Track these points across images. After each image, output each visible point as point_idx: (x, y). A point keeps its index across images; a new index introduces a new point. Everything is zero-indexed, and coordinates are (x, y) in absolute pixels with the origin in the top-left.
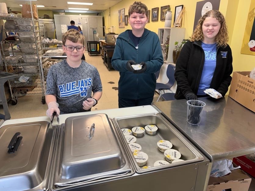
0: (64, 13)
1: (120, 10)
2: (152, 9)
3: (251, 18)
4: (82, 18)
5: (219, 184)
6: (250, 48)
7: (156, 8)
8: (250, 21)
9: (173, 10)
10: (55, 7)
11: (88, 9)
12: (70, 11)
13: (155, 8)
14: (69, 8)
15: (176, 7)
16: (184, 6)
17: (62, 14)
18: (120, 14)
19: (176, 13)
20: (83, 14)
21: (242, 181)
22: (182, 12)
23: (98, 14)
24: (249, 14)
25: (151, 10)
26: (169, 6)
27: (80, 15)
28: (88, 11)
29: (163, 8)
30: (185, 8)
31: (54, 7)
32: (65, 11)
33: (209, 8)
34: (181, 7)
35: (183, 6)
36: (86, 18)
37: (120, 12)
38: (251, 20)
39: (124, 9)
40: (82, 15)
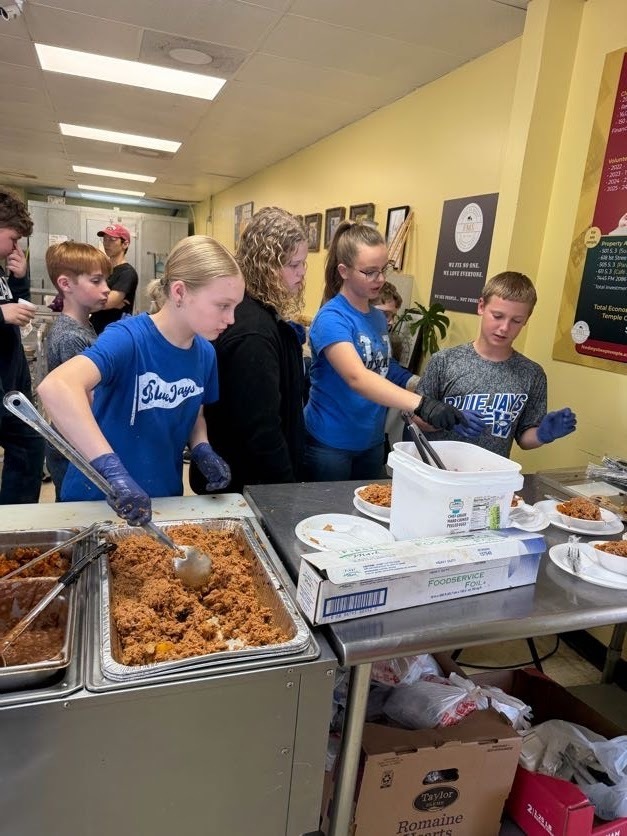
0: (61, 200)
1: (241, 207)
2: (328, 211)
3: (578, 258)
4: (120, 220)
5: (415, 751)
6: (577, 345)
7: (339, 209)
8: (576, 265)
9: (380, 217)
10: (34, 177)
11: (142, 194)
12: (84, 195)
13: (335, 209)
14: (80, 186)
15: (390, 211)
16: (411, 211)
17: (57, 201)
18: (239, 219)
19: (391, 229)
20: (123, 207)
21: (491, 746)
22: (404, 226)
23: (175, 213)
24: (573, 245)
25: (324, 214)
26: (372, 206)
27: (117, 209)
28: (143, 198)
29: (357, 210)
30: (415, 216)
31: (28, 176)
32: (67, 194)
33: (474, 220)
34: (404, 211)
35: (407, 209)
36: (134, 222)
37: (239, 211)
38: (579, 263)
39: (253, 203)
40: (121, 210)
